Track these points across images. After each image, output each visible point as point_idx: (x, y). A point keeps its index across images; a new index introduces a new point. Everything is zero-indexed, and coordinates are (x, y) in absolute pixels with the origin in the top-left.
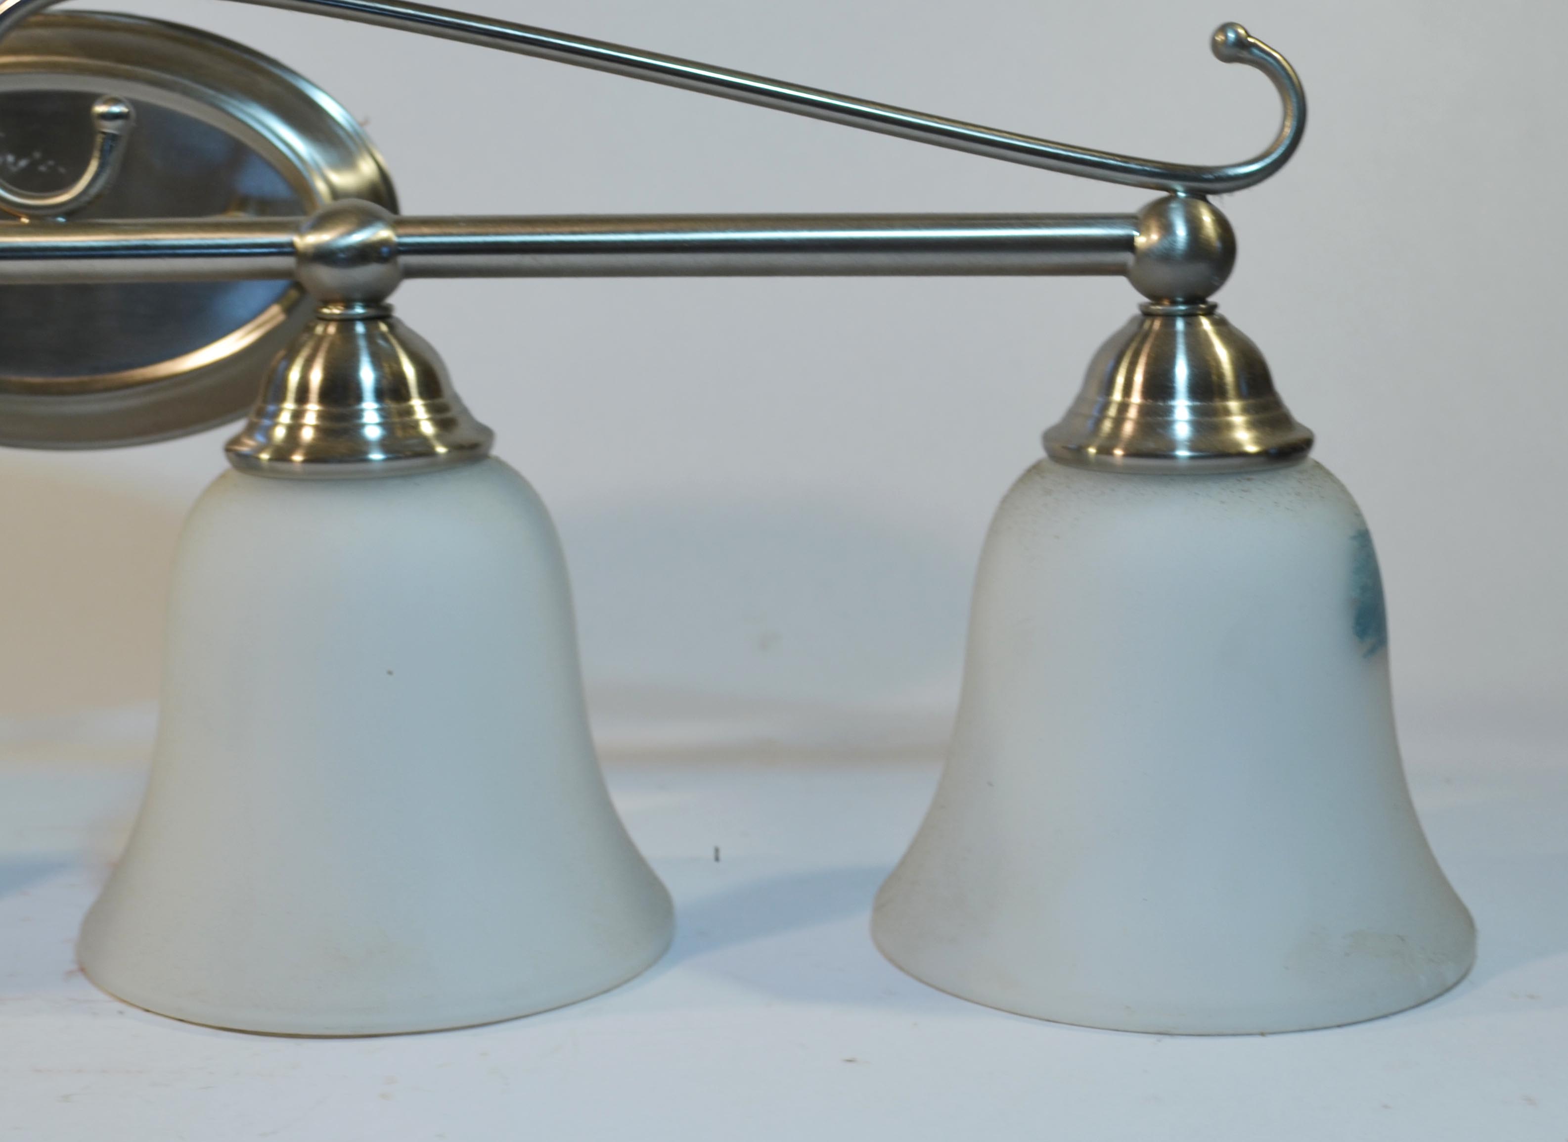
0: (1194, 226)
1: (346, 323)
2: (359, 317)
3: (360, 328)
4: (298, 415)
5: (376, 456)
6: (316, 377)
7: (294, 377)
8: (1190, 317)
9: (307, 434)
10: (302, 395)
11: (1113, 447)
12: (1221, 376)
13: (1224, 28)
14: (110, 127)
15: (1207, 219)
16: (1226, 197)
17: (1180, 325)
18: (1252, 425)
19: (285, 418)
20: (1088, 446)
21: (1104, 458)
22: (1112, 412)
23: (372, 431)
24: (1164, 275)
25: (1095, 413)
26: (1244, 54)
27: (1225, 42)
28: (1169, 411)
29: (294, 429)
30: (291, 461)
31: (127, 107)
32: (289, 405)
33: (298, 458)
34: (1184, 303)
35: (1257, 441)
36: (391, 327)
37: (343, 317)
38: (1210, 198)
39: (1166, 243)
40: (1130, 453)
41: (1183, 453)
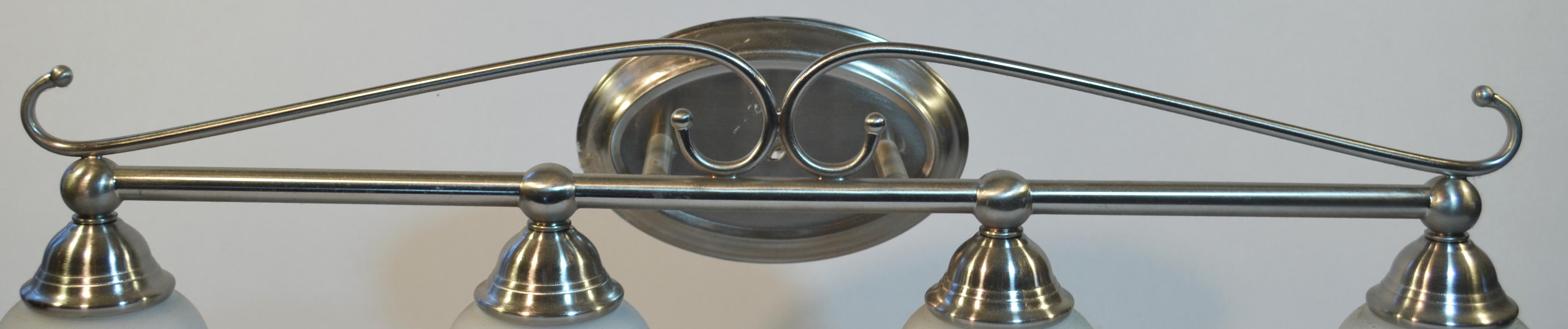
0: (1460, 194)
1: (999, 241)
2: (1006, 237)
3: (1007, 245)
4: (972, 294)
5: (1017, 321)
6: (984, 270)
7: (971, 268)
8: (1455, 244)
9: (977, 306)
10: (974, 282)
11: (1412, 316)
12: (1471, 279)
13: (1481, 88)
14: (874, 131)
15: (1465, 190)
16: (1476, 178)
17: (1450, 249)
18: (1487, 309)
19: (964, 294)
20: (1397, 313)
21: (1405, 320)
22: (1410, 295)
23: (1015, 307)
24: (1442, 221)
25: (1399, 293)
26: (1493, 104)
27: (1481, 97)
28: (1443, 299)
29: (969, 301)
30: (969, 320)
31: (882, 118)
32: (966, 288)
33: (972, 319)
34: (1452, 236)
35: (1490, 318)
36: (1025, 242)
37: (997, 237)
38: (1470, 179)
39: (1445, 204)
40: (1421, 321)
41: (1450, 324)
